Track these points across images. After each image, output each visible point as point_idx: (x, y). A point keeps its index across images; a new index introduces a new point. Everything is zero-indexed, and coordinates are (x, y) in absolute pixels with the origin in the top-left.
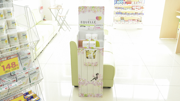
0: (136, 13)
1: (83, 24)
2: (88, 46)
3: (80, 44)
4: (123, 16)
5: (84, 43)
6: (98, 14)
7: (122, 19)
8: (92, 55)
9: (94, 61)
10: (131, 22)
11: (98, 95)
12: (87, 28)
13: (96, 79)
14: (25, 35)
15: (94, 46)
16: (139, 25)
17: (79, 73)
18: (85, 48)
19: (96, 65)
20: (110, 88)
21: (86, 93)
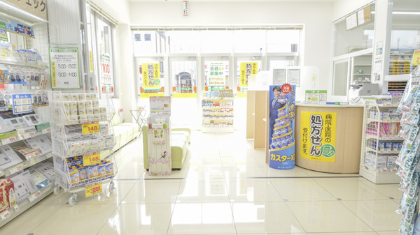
0: (226, 116)
1: (153, 110)
2: (156, 127)
3: (150, 127)
4: (213, 119)
5: (153, 125)
6: (166, 103)
7: (212, 122)
8: (159, 134)
9: (162, 139)
10: (221, 125)
11: (166, 173)
12: (156, 113)
13: (164, 157)
14: (105, 110)
15: (162, 127)
16: (230, 128)
17: (149, 152)
18: (154, 129)
19: (163, 144)
20: (179, 169)
21: (155, 172)
